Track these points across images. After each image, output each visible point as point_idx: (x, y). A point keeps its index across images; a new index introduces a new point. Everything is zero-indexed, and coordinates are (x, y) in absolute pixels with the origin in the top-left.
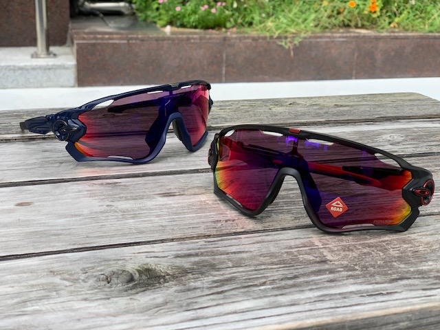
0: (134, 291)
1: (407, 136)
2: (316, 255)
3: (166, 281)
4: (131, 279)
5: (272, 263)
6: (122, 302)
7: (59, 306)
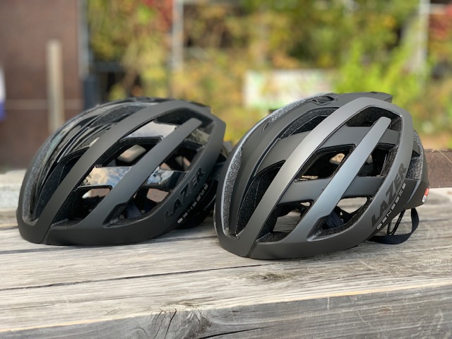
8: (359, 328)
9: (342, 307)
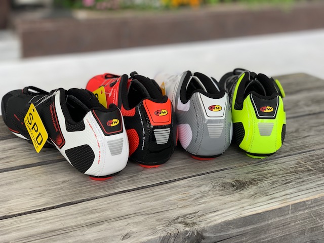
0: (239, 191)
2: (304, 168)
3: (248, 185)
4: (234, 186)
5: (288, 173)
6: (237, 195)
7: (212, 199)
8: (310, 223)
9: (300, 210)
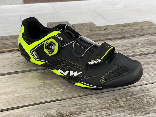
1: (147, 43)
2: (118, 104)
5: (103, 108)
